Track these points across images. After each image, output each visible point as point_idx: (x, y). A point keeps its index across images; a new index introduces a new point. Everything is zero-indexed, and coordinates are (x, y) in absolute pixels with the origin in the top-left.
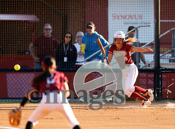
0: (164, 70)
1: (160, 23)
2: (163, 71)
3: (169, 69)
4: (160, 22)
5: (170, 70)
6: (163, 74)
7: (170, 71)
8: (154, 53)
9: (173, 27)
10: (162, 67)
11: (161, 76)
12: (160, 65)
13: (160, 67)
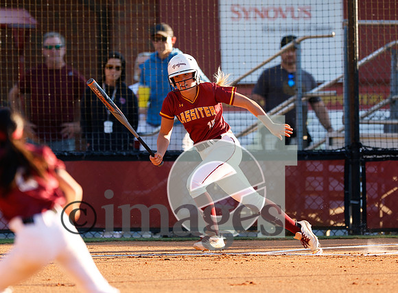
0: (370, 153)
1: (357, 29)
2: (368, 157)
3: (385, 151)
4: (357, 25)
5: (387, 154)
6: (368, 163)
7: (388, 156)
8: (344, 108)
9: (394, 39)
10: (364, 144)
11: (364, 169)
12: (361, 140)
13: (360, 145)
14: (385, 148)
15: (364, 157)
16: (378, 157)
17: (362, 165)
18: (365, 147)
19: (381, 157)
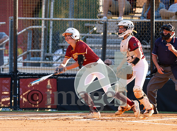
0: (22, 75)
7: (30, 76)
8: (9, 55)
14: (28, 73)
15: (19, 77)
16: (25, 77)
17: (18, 80)
18: (20, 72)
19: (26, 77)
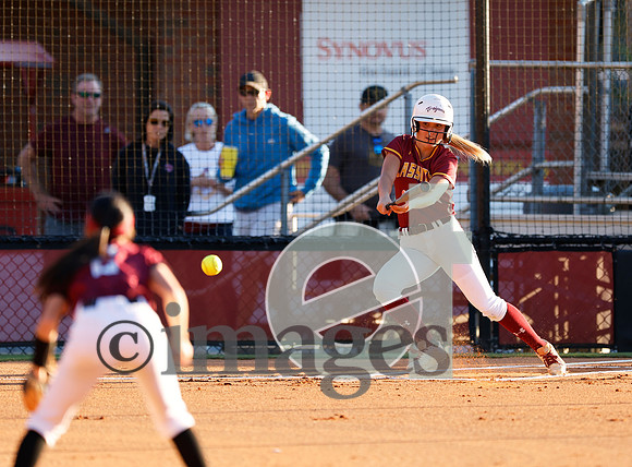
0: (505, 241)
1: (488, 73)
2: (502, 246)
3: (525, 239)
4: (488, 67)
5: (526, 243)
6: (500, 255)
8: (469, 179)
9: (538, 86)
10: (496, 229)
11: (495, 263)
12: (492, 224)
13: (492, 231)
14: (525, 234)
15: (496, 246)
16: (515, 246)
17: (493, 258)
18: (498, 233)
19: (518, 246)
